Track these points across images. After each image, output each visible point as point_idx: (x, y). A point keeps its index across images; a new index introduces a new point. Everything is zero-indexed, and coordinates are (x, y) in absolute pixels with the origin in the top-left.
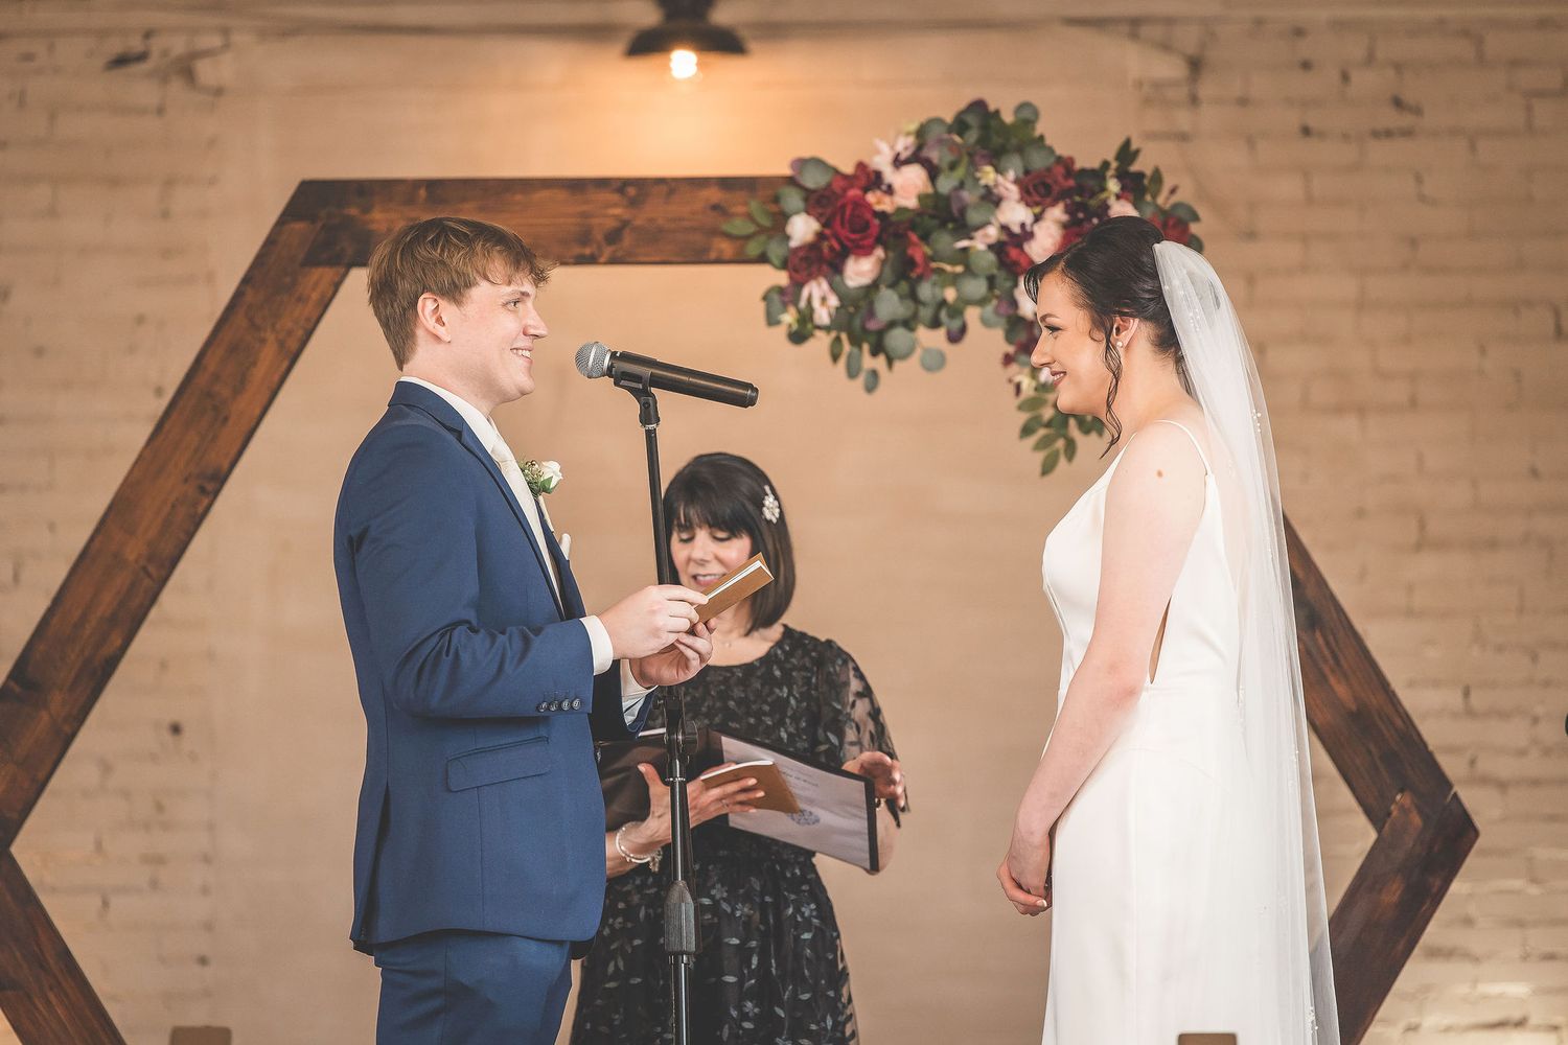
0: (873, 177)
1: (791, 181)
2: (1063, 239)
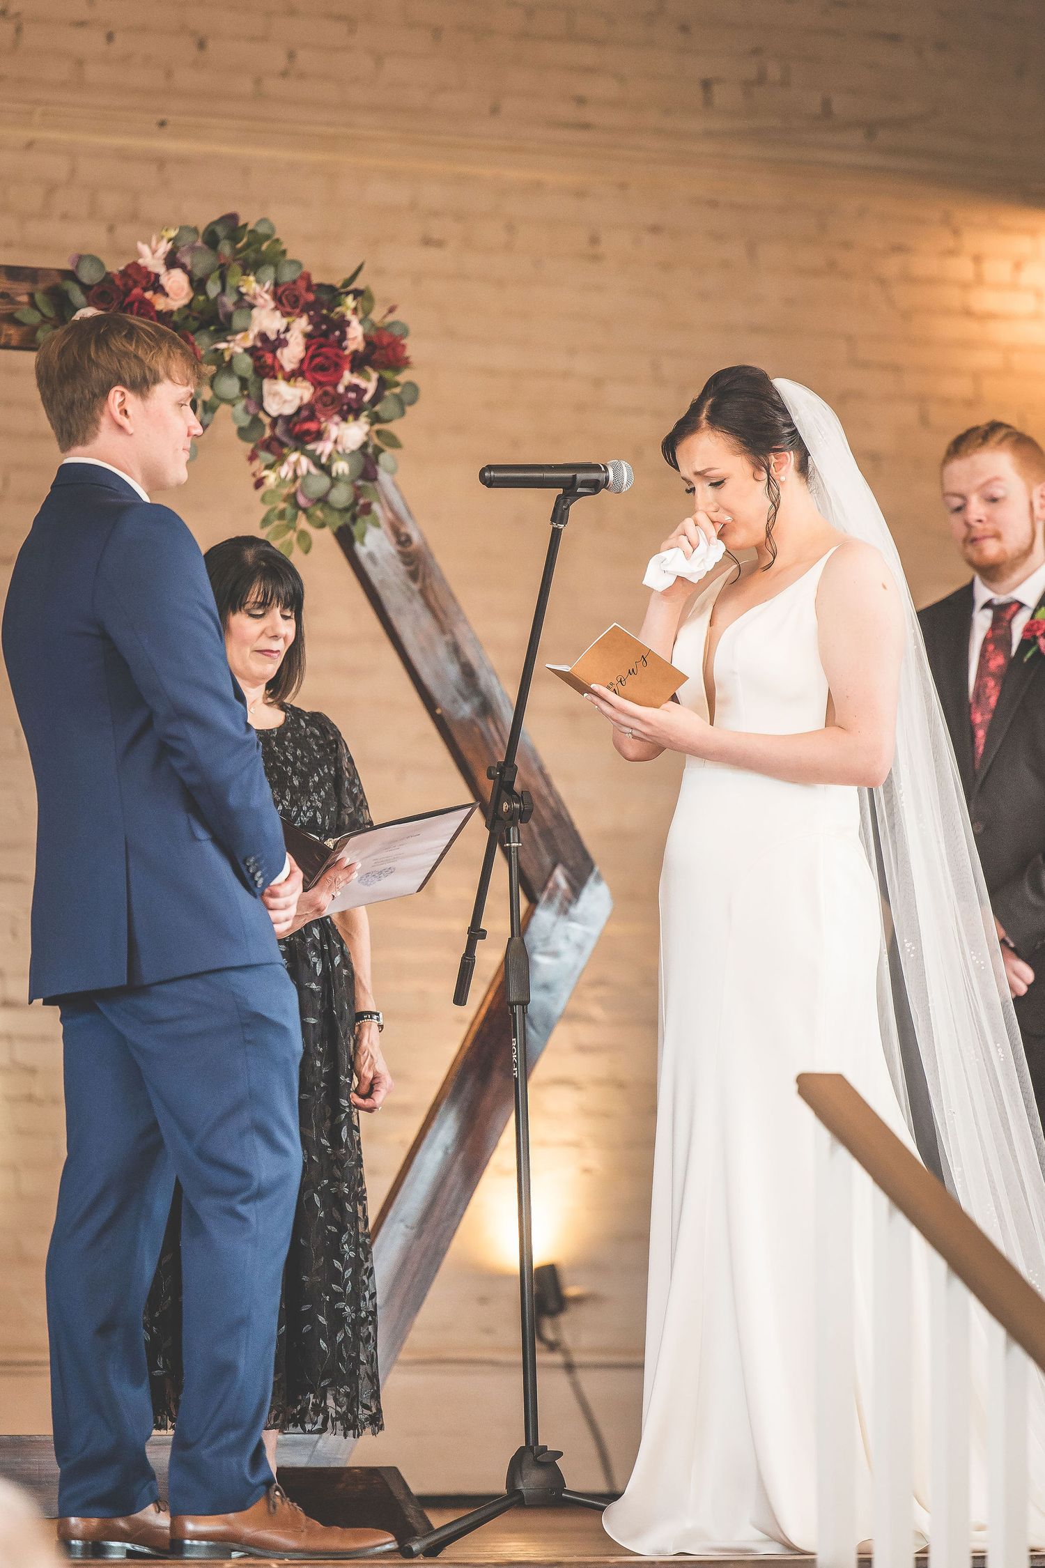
0: (153, 278)
1: (70, 275)
2: (307, 348)
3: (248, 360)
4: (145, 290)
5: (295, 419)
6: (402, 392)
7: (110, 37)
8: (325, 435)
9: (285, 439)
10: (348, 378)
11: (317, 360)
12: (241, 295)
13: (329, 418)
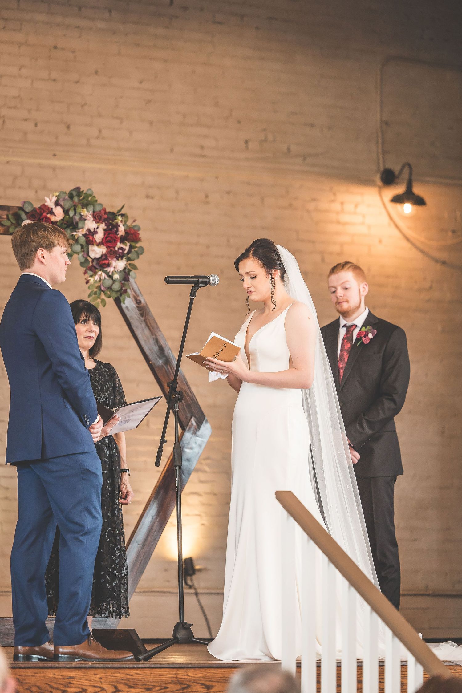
0: (50, 209)
1: (21, 209)
2: (104, 235)
3: (84, 238)
4: (47, 214)
5: (100, 259)
6: (138, 250)
7: (36, 124)
8: (111, 265)
9: (97, 267)
10: (119, 245)
11: (108, 239)
12: (81, 216)
13: (112, 259)
